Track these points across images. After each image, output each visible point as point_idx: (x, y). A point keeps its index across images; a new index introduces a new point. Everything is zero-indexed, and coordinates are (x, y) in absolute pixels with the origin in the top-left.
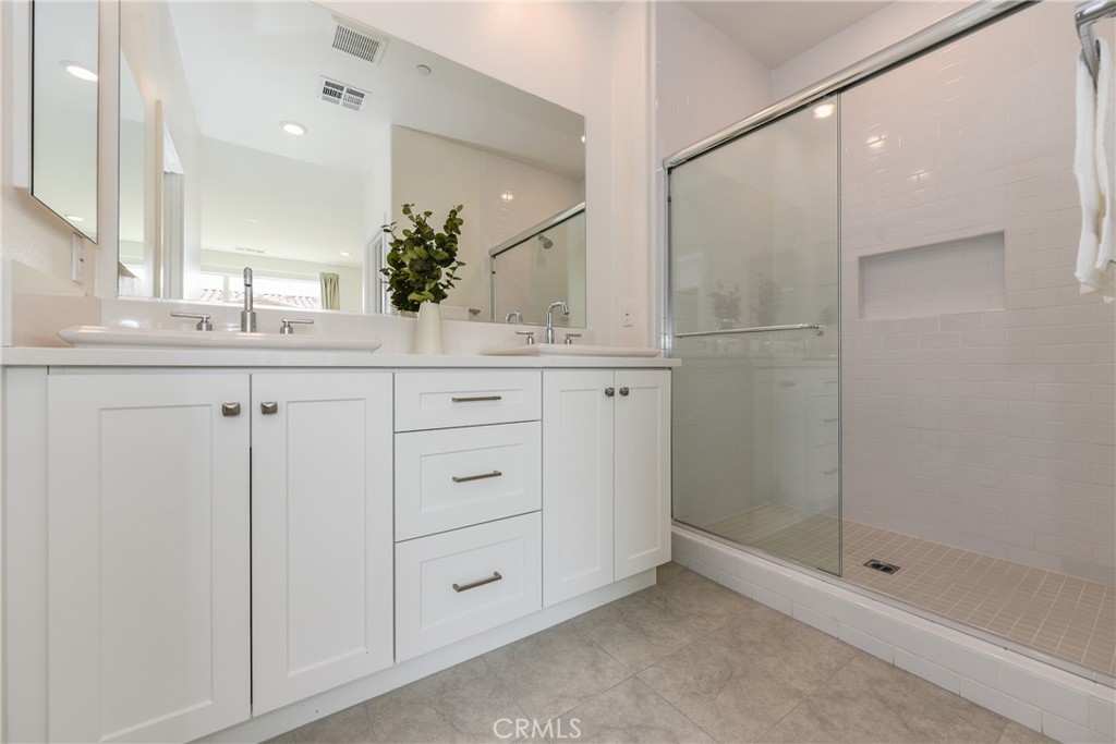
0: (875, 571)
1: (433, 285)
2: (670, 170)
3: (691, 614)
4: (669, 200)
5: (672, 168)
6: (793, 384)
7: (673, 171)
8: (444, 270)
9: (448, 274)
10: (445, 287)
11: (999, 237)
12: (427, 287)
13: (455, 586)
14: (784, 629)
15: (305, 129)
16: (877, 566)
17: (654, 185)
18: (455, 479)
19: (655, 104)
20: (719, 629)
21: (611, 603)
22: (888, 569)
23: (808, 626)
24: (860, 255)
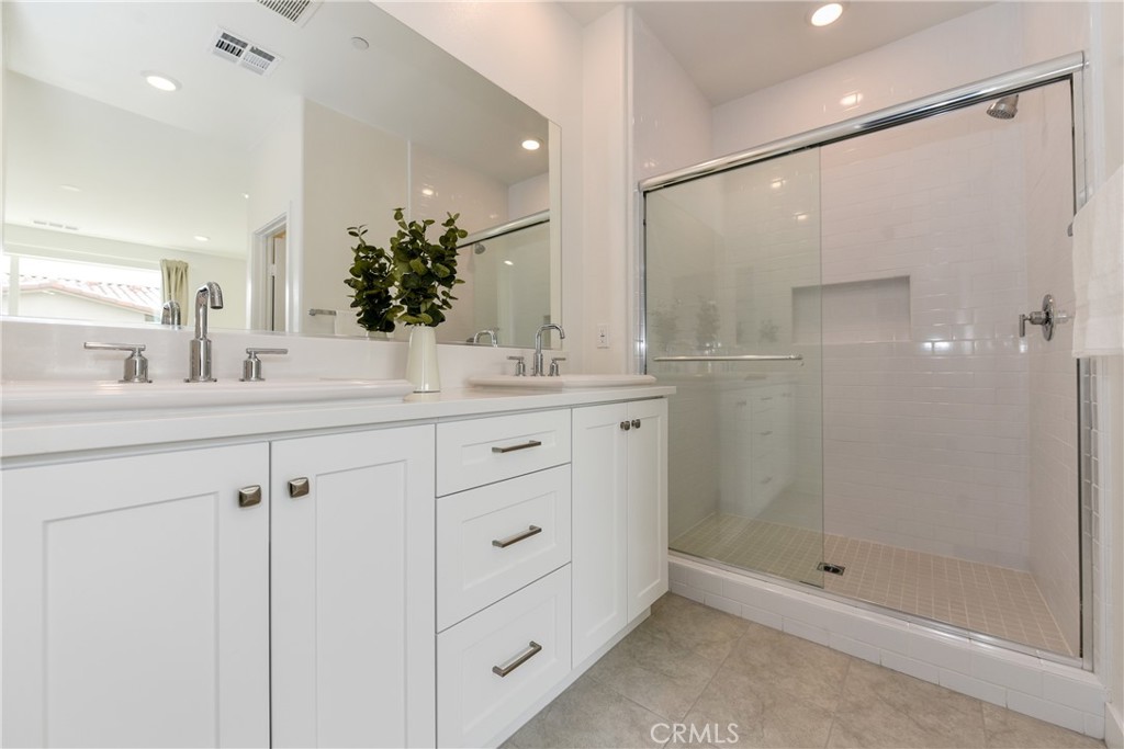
0: (827, 573)
1: (429, 305)
2: (645, 193)
3: (698, 644)
4: (645, 224)
5: (648, 192)
6: (745, 403)
7: (648, 195)
8: (440, 289)
9: (444, 293)
10: (441, 307)
11: (904, 281)
12: (423, 308)
13: (496, 670)
14: (783, 646)
15: (178, 85)
16: (827, 569)
17: (631, 207)
18: (495, 543)
19: (632, 121)
20: (729, 656)
21: (617, 646)
22: (836, 571)
23: (800, 638)
24: (795, 286)
